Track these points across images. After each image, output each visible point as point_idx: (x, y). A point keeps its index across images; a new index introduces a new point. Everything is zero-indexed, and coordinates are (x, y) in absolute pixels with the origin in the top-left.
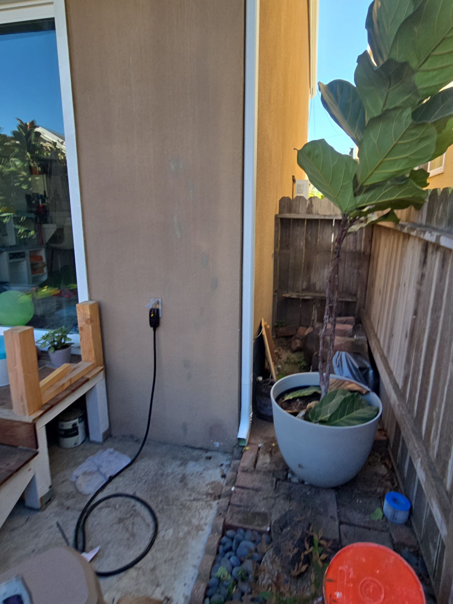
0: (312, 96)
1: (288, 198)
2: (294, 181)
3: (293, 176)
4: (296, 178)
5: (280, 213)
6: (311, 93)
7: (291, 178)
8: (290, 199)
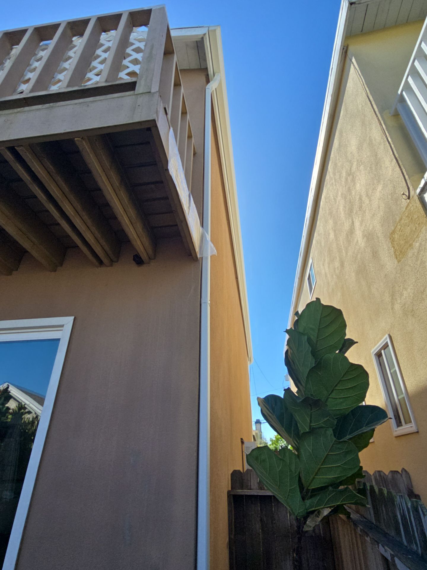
0: (250, 362)
1: (239, 471)
2: (242, 442)
3: (242, 439)
4: (245, 440)
5: (232, 488)
6: (249, 361)
7: (240, 441)
8: (241, 472)
